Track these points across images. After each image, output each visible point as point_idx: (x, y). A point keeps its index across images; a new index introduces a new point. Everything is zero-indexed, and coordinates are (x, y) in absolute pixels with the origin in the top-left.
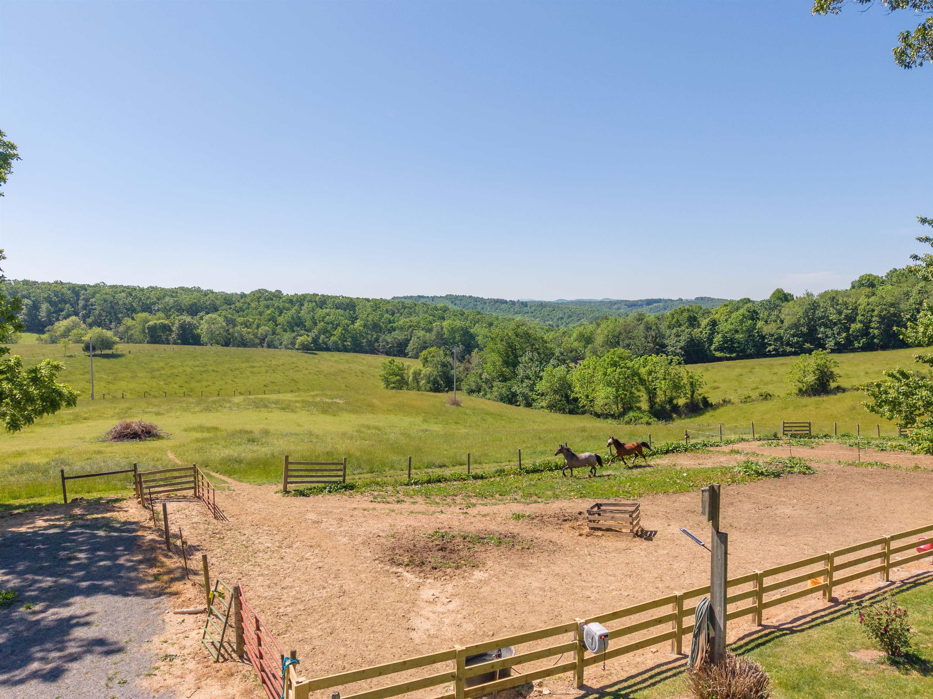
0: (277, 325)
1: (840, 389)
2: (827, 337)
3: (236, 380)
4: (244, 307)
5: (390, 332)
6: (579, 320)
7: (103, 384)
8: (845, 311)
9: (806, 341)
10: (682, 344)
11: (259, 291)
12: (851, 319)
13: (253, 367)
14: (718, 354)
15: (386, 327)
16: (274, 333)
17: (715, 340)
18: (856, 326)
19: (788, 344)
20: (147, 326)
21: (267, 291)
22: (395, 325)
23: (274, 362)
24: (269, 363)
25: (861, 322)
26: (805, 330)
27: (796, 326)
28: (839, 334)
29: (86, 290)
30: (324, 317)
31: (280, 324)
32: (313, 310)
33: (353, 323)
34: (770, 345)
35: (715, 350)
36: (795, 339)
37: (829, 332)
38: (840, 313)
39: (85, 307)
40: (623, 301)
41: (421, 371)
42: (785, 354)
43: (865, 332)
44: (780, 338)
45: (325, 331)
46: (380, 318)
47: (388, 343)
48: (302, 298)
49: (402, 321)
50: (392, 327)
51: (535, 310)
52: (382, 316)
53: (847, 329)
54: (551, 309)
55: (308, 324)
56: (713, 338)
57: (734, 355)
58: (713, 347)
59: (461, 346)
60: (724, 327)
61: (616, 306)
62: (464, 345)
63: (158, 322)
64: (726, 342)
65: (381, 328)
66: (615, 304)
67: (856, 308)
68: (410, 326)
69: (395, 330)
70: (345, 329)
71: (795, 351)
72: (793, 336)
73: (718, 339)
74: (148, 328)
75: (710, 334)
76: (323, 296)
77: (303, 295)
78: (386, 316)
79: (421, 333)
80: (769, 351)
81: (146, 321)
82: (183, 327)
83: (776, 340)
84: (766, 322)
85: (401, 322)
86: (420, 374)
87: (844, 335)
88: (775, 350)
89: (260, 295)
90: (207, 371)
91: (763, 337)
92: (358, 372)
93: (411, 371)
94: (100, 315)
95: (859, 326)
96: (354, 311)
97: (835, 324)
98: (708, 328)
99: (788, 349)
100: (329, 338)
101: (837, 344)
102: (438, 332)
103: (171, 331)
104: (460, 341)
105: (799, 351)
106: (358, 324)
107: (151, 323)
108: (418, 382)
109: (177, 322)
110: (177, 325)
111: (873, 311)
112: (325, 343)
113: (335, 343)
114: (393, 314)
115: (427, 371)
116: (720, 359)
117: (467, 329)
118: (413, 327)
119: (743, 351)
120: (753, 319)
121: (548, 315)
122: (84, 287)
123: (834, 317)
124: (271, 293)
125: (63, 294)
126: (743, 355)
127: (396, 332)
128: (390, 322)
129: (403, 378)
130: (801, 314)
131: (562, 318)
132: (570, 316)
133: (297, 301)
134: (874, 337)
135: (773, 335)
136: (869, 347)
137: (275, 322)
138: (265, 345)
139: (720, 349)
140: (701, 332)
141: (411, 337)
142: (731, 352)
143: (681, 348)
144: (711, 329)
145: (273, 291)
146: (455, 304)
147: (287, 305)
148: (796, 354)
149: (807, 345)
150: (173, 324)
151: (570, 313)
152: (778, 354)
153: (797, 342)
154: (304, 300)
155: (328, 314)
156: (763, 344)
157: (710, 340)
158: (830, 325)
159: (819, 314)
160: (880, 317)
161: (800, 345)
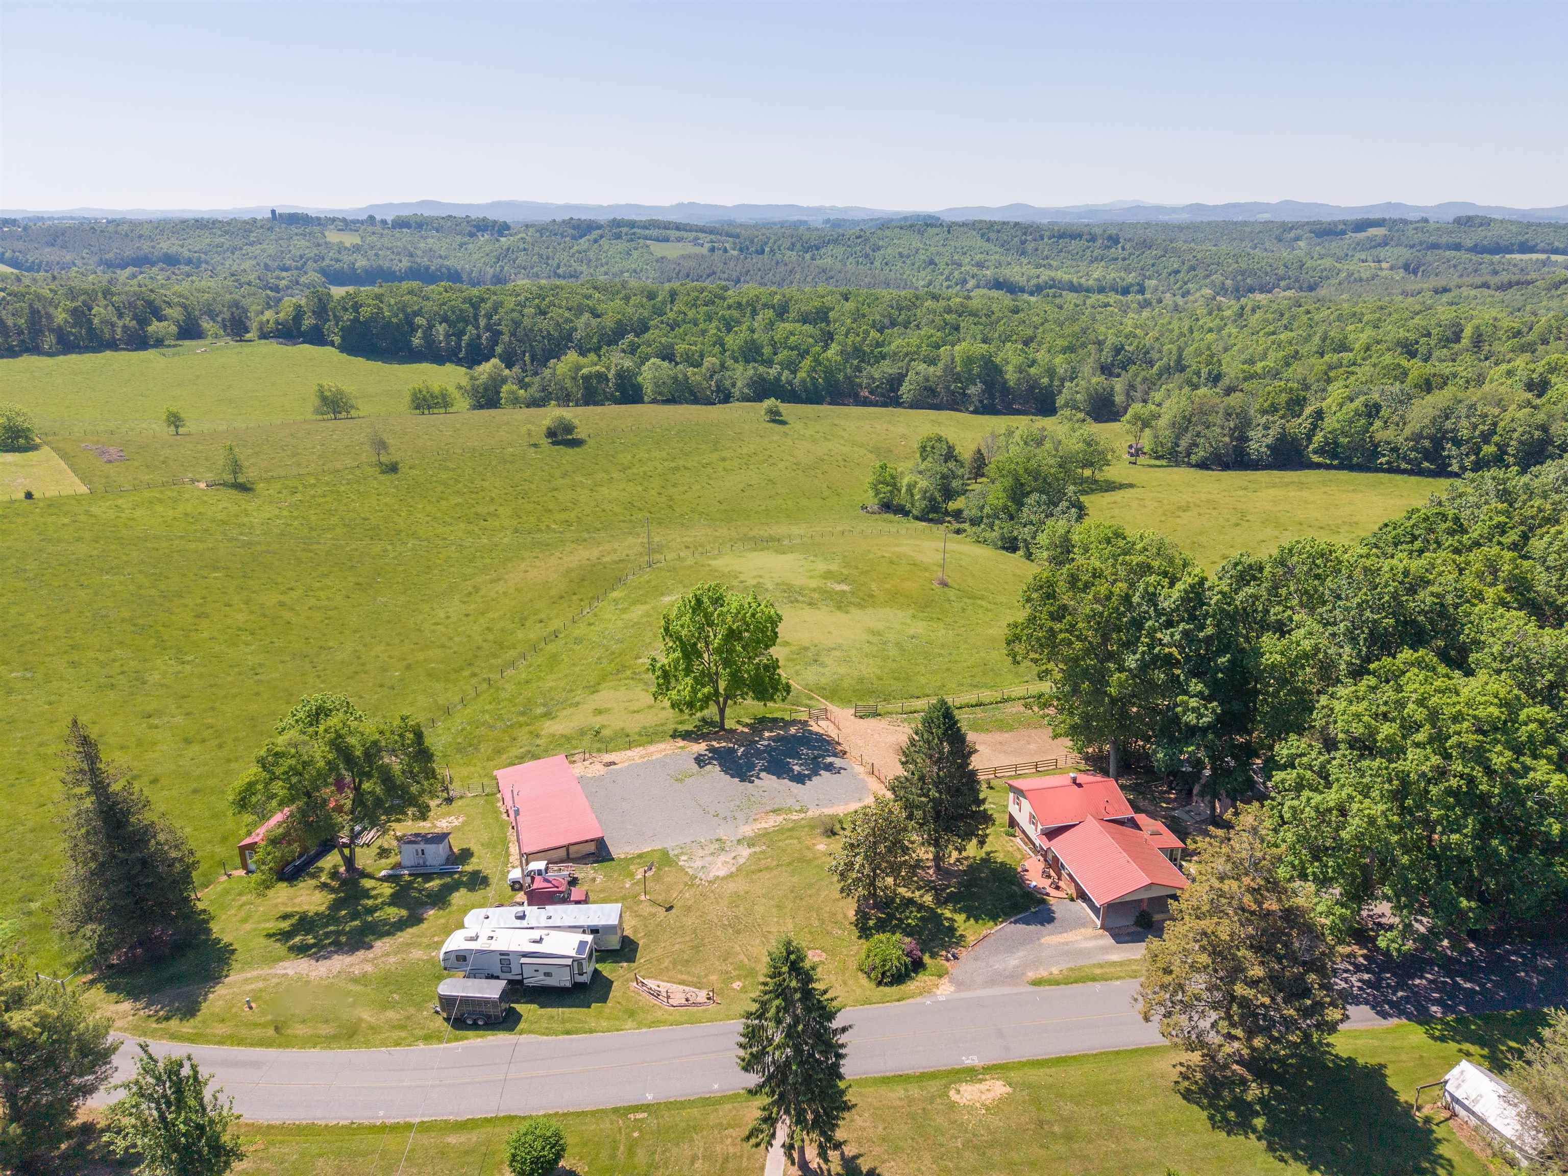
0: (725, 351)
2: (1451, 456)
3: (711, 482)
5: (877, 361)
6: (1208, 276)
7: (586, 491)
8: (1481, 427)
9: (1426, 459)
10: (1269, 440)
12: (1486, 438)
13: (724, 459)
14: (1316, 459)
15: (872, 352)
16: (723, 366)
17: (1316, 438)
18: (1489, 449)
19: (1405, 458)
20: (580, 373)
22: (885, 350)
23: (745, 450)
24: (739, 451)
25: (1497, 445)
26: (1427, 443)
27: (1418, 436)
28: (1467, 455)
30: (787, 338)
32: (772, 324)
33: (826, 347)
34: (1384, 455)
35: (1314, 451)
36: (1413, 455)
37: (1456, 451)
38: (1474, 428)
39: (488, 328)
40: (1308, 223)
41: (916, 483)
42: (1399, 471)
43: (1499, 459)
44: (1395, 450)
45: (789, 363)
46: (864, 339)
47: (874, 380)
49: (895, 344)
50: (881, 352)
51: (1130, 254)
52: (867, 333)
53: (1478, 451)
54: (1160, 253)
55: (767, 351)
56: (1314, 435)
57: (1336, 462)
58: (1311, 447)
59: (979, 385)
60: (1330, 423)
61: (1292, 234)
62: (984, 383)
63: (592, 369)
64: (1327, 444)
65: (864, 353)
66: (1291, 229)
67: (1495, 424)
68: (907, 354)
69: (884, 357)
70: (816, 360)
71: (1412, 470)
72: (1412, 449)
73: (1319, 438)
74: (582, 377)
75: (1310, 430)
76: (784, 298)
78: (874, 334)
79: (922, 367)
80: (1381, 464)
81: (579, 368)
82: (620, 375)
83: (1392, 450)
84: (1386, 422)
85: (893, 347)
86: (915, 486)
87: (1473, 458)
88: (1388, 463)
89: (696, 294)
90: (677, 469)
91: (1376, 446)
92: (840, 458)
93: (905, 481)
94: (510, 342)
95: (1492, 449)
96: (828, 323)
97: (1465, 442)
98: (1310, 420)
99: (1404, 466)
100: (794, 372)
101: (1463, 468)
102: (947, 366)
103: (607, 380)
104: (979, 376)
105: (1417, 470)
106: (834, 348)
107: (585, 371)
108: (912, 495)
109: (613, 366)
110: (613, 371)
111: (1515, 431)
112: (790, 383)
113: (803, 381)
114: (881, 331)
115: (923, 483)
116: (1318, 466)
117: (991, 356)
118: (911, 356)
119: (1350, 458)
120: (1369, 415)
121: (1153, 265)
123: (1464, 433)
124: (710, 288)
125: (461, 310)
126: (1347, 465)
127: (886, 362)
128: (878, 345)
129: (894, 485)
130: (1427, 421)
131: (1177, 272)
132: (1192, 268)
135: (1389, 443)
137: (722, 345)
139: (1320, 451)
140: (1300, 424)
141: (908, 371)
142: (1334, 456)
143: (1267, 446)
144: (1311, 424)
146: (988, 240)
147: (735, 314)
148: (1410, 473)
149: (1426, 464)
150: (608, 369)
151: (1194, 262)
152: (1392, 470)
153: (1416, 458)
155: (792, 333)
156: (1374, 453)
157: (1309, 438)
158: (1457, 443)
159: (1448, 425)
160: (1521, 442)
161: (1417, 463)
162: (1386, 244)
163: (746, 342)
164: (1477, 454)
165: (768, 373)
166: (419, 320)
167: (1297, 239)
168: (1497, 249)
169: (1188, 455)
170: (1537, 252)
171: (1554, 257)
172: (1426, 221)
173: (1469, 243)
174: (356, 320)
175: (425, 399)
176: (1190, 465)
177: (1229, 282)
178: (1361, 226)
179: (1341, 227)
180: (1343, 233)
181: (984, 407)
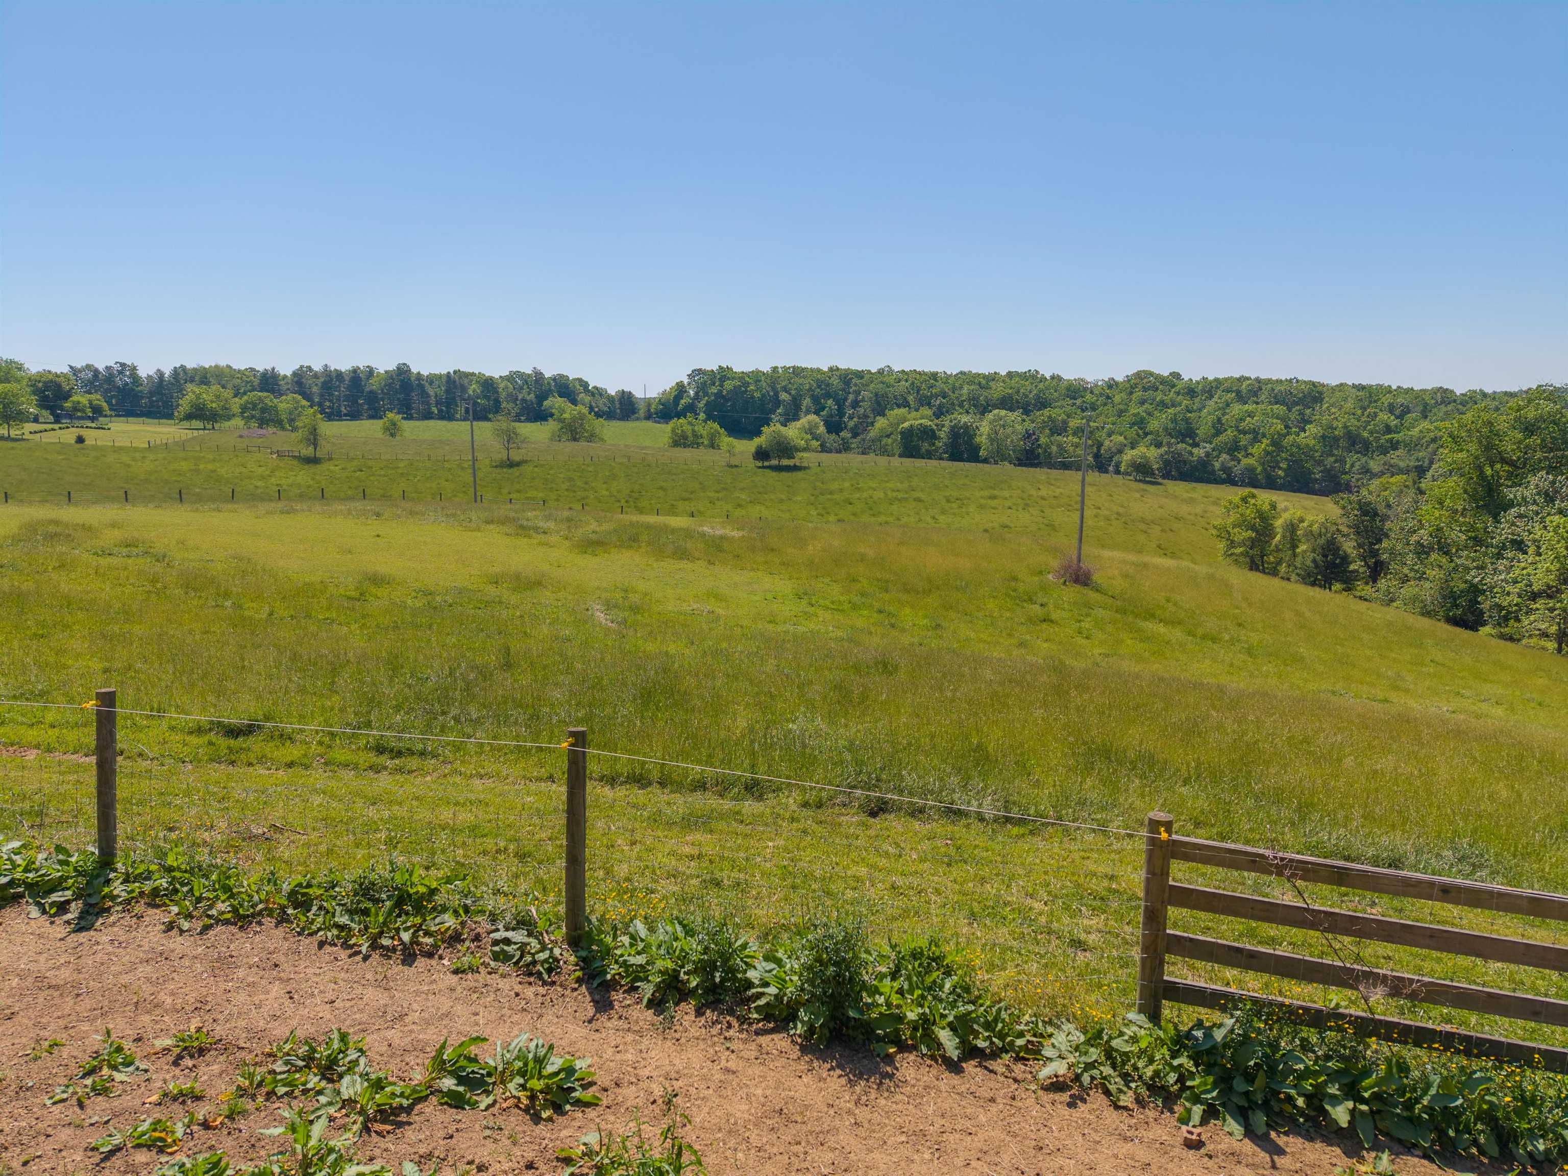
4: (1099, 403)
5: (1385, 452)
11: (1138, 375)
13: (994, 498)
15: (1377, 439)
20: (900, 429)
21: (1151, 374)
29: (862, 378)
30: (1241, 420)
31: (1151, 433)
32: (1227, 406)
33: (1299, 431)
45: (1233, 448)
46: (1368, 423)
48: (1214, 385)
49: (1419, 428)
50: (1391, 440)
52: (1374, 417)
63: (917, 422)
65: (1362, 440)
68: (1434, 440)
69: (1396, 449)
70: (1274, 443)
74: (902, 433)
76: (1258, 380)
77: (1216, 380)
78: (1384, 416)
81: (903, 421)
82: (956, 432)
85: (1415, 432)
86: (1299, 529)
89: (1138, 381)
93: (1282, 521)
96: (1315, 408)
100: (1238, 460)
103: (935, 438)
106: (1309, 433)
107: (905, 425)
108: (1294, 548)
109: (947, 423)
110: (946, 429)
112: (1225, 469)
113: (1251, 470)
114: (1402, 415)
122: (860, 375)
124: (1158, 377)
128: (1388, 429)
133: (1204, 391)
138: (1111, 468)
141: (1431, 462)
145: (1166, 374)
150: (940, 426)
154: (1217, 388)
155: (1251, 415)
163: (1174, 420)
165: (1191, 454)
166: (784, 396)
174: (719, 395)
175: (685, 437)
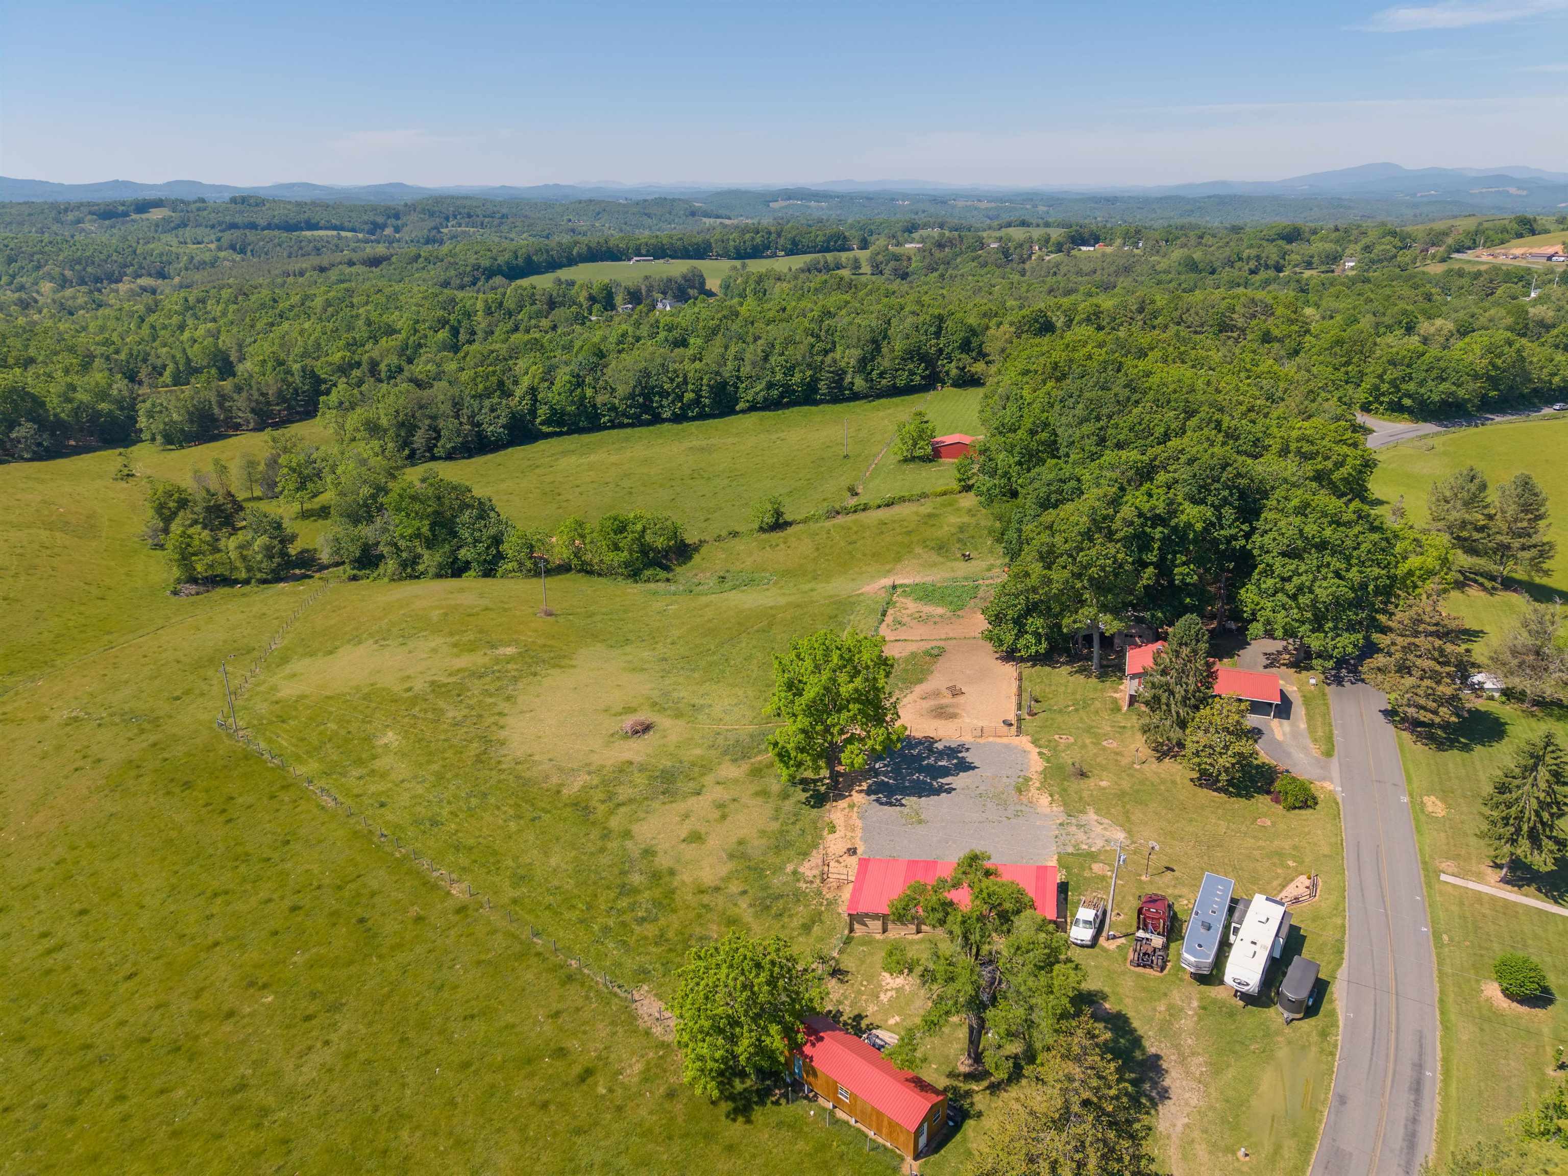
1: (788, 524)
2: (662, 406)
8: (676, 379)
9: (644, 412)
10: (503, 421)
12: (683, 388)
14: (545, 429)
17: (540, 412)
18: (689, 396)
19: (624, 414)
25: (693, 391)
26: (640, 399)
27: (632, 396)
28: (673, 402)
34: (604, 416)
35: (543, 423)
36: (631, 411)
37: (665, 402)
38: (672, 380)
40: (82, 204)
42: (622, 426)
43: (697, 401)
44: (614, 408)
53: (680, 398)
56: (537, 409)
57: (565, 429)
58: (538, 421)
60: (549, 397)
61: (70, 217)
64: (555, 414)
66: (66, 210)
67: (685, 376)
71: (633, 423)
72: (631, 407)
73: (543, 411)
75: (531, 405)
80: (604, 423)
83: (610, 410)
84: (595, 389)
87: (679, 404)
88: (609, 421)
91: (596, 408)
95: (692, 395)
97: (668, 394)
98: (527, 397)
99: (626, 421)
101: (674, 413)
105: (637, 422)
111: (702, 379)
116: (550, 435)
119: (576, 424)
120: (580, 386)
123: (667, 386)
126: (575, 429)
130: (632, 383)
134: (704, 406)
135: (605, 405)
136: (702, 416)
139: (548, 423)
140: (521, 403)
142: (560, 423)
143: (503, 427)
144: (531, 399)
148: (632, 425)
149: (645, 417)
152: (613, 427)
153: (634, 413)
156: (598, 416)
157: (533, 412)
158: (664, 394)
159: (652, 382)
160: (708, 385)
161: (637, 417)
162: (186, 226)
164: (681, 401)
167: (79, 221)
168: (289, 227)
169: (430, 449)
170: (321, 229)
171: (343, 234)
172: (203, 201)
173: (263, 222)
176: (434, 458)
177: (68, 273)
178: (143, 207)
179: (121, 208)
180: (126, 214)
181: (47, 449)
